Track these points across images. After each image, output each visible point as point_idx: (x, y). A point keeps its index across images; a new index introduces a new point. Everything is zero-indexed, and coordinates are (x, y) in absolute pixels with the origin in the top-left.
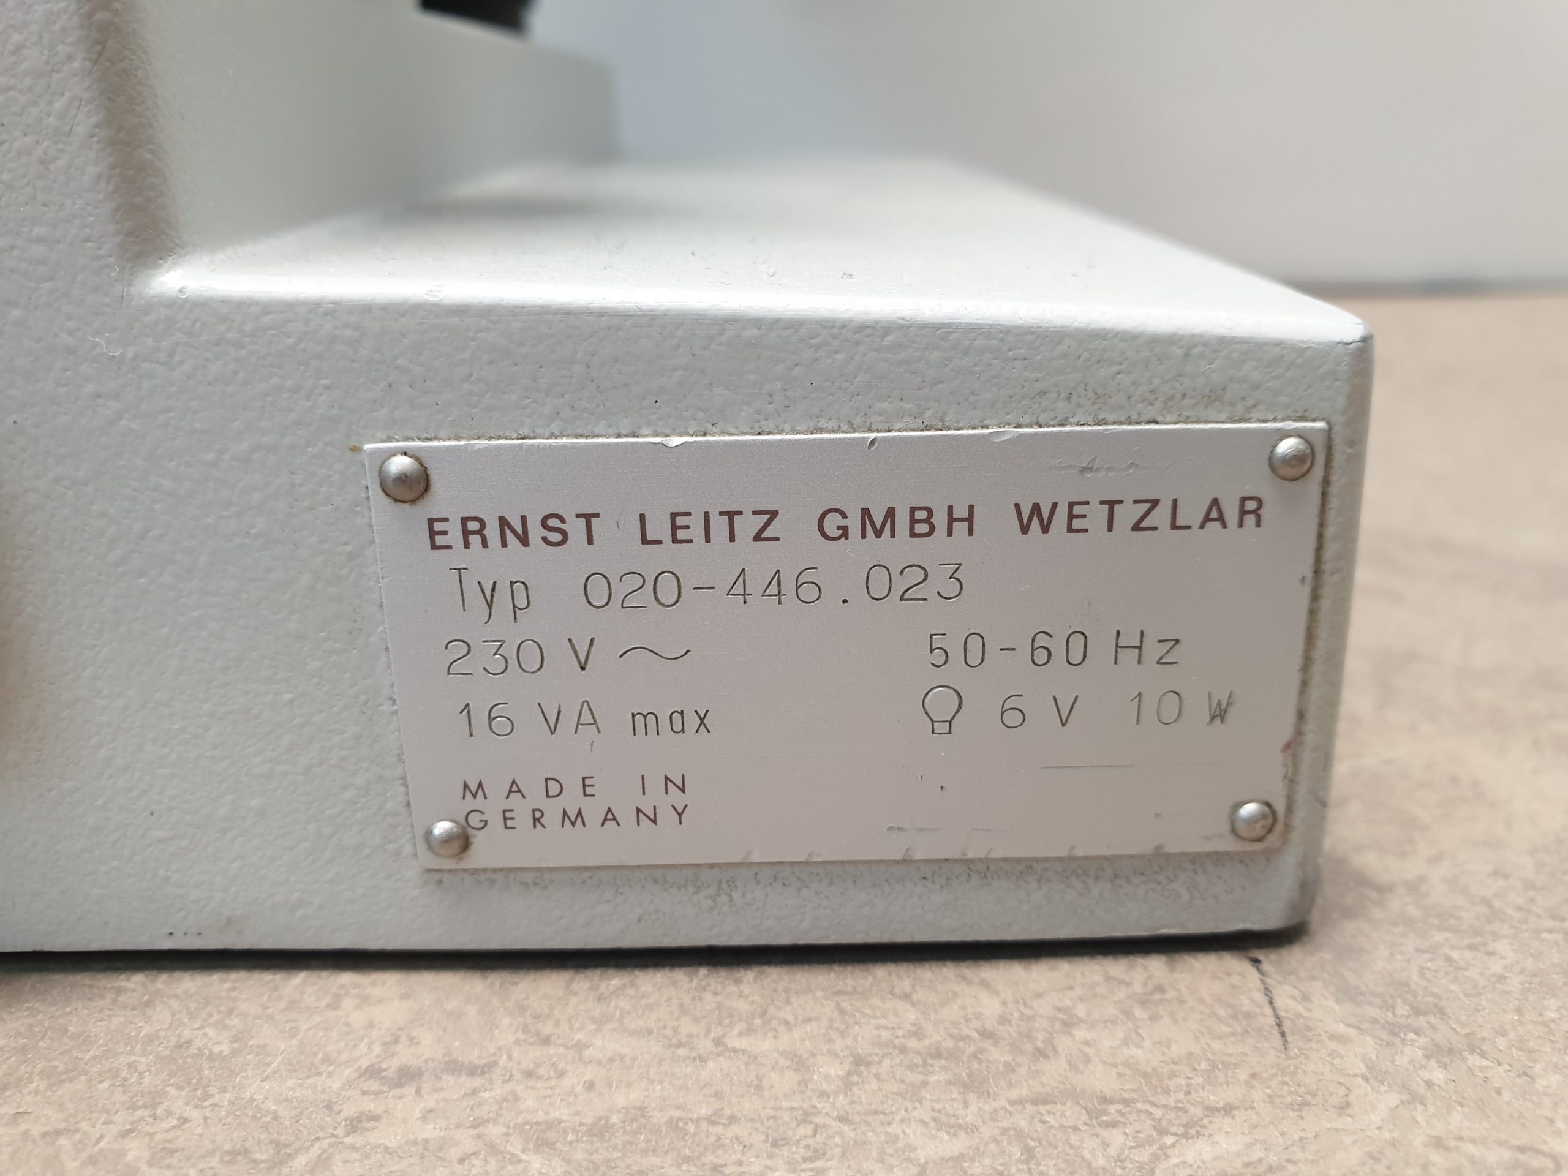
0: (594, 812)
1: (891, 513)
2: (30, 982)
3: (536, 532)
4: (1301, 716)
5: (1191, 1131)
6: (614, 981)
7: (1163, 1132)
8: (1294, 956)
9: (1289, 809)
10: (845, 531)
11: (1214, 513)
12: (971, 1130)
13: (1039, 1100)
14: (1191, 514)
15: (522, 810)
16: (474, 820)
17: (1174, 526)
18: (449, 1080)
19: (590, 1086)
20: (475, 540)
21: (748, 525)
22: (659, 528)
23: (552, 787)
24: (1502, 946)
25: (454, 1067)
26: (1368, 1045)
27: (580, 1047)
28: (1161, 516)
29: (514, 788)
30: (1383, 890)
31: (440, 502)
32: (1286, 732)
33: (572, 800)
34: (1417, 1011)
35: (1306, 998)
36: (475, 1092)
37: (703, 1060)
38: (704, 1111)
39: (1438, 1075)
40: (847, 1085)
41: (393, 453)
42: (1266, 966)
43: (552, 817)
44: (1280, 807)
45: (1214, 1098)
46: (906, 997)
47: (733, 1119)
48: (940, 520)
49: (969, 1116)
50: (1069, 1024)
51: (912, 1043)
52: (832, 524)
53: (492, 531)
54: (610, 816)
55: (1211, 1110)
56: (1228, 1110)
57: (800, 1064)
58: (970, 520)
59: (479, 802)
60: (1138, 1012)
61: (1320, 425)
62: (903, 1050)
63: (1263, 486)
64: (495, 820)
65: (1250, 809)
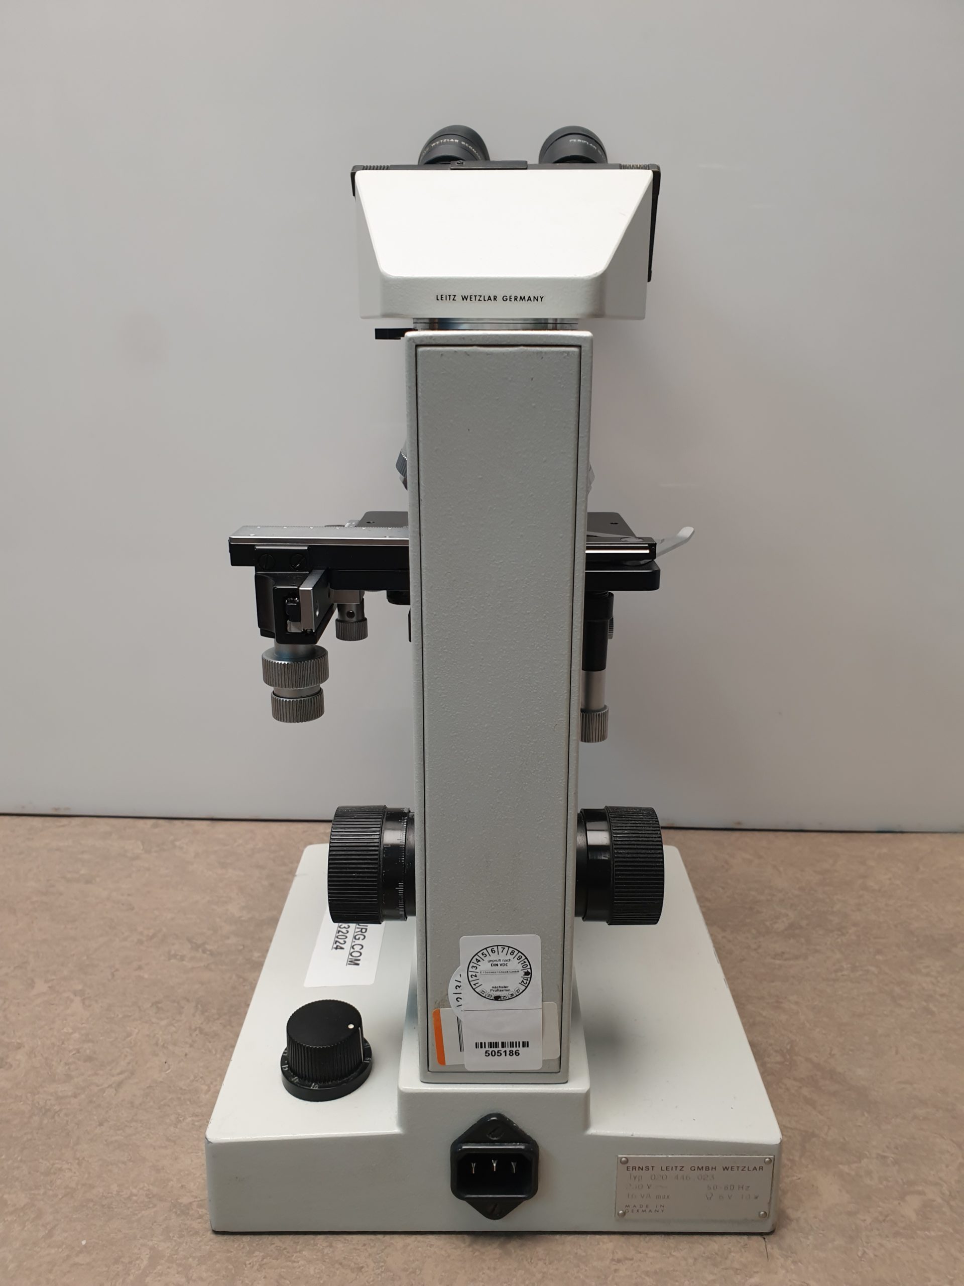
0: (648, 1210)
1: (702, 1167)
2: (538, 1236)
3: (644, 1168)
4: (771, 1198)
5: (751, 1277)
6: (648, 1238)
7: (746, 1276)
8: (771, 1237)
9: (769, 1212)
10: (695, 1169)
11: (755, 1168)
12: (716, 1274)
13: (726, 1269)
14: (751, 1168)
15: (635, 1210)
16: (627, 1211)
17: (748, 1170)
18: (627, 1261)
19: (651, 1263)
20: (634, 1170)
21: (679, 1168)
22: (664, 1168)
23: (641, 1206)
24: (810, 1237)
25: (627, 1259)
26: (782, 1260)
27: (646, 1254)
28: (746, 1169)
29: (635, 1206)
30: (791, 1220)
31: (630, 1164)
32: (768, 1201)
33: (644, 1208)
34: (792, 1253)
35: (773, 1248)
36: (632, 1264)
37: (668, 1258)
38: (672, 1269)
39: (793, 1267)
40: (694, 1264)
41: (623, 1157)
42: (766, 1240)
43: (640, 1211)
44: (768, 1213)
45: (755, 1270)
46: (701, 1244)
47: (677, 1271)
48: (710, 1168)
49: (715, 1272)
50: (730, 1252)
51: (703, 1255)
52: (693, 1168)
53: (637, 1169)
54: (650, 1211)
55: (755, 1272)
56: (757, 1272)
57: (685, 1259)
58: (715, 1168)
59: (628, 1208)
60: (743, 1250)
61: (772, 1156)
62: (702, 1256)
63: (763, 1165)
64: (630, 1211)
65: (762, 1213)
